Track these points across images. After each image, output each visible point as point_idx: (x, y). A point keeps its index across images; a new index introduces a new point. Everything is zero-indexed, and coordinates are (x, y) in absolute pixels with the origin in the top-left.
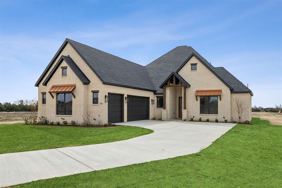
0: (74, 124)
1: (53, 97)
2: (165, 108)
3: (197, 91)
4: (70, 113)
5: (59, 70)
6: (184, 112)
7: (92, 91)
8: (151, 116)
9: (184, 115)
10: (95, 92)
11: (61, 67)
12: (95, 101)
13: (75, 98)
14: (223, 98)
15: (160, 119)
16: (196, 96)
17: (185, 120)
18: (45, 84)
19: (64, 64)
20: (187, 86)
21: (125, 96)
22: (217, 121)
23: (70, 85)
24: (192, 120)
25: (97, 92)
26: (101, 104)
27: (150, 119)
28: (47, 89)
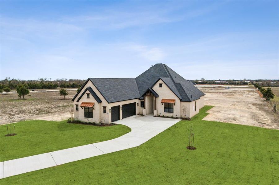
0: (94, 124)
1: (82, 108)
2: (145, 108)
3: (163, 100)
4: (92, 117)
5: (85, 95)
6: (155, 111)
7: (103, 107)
8: (137, 112)
9: (155, 113)
10: (105, 108)
11: (87, 93)
12: (105, 111)
13: (94, 110)
14: (176, 104)
15: (142, 115)
16: (162, 103)
17: (155, 116)
18: (78, 101)
19: (88, 92)
20: (157, 96)
21: (121, 106)
22: (172, 118)
23: (92, 103)
24: (159, 116)
25: (106, 107)
26: (108, 113)
27: (136, 114)
28: (79, 103)
